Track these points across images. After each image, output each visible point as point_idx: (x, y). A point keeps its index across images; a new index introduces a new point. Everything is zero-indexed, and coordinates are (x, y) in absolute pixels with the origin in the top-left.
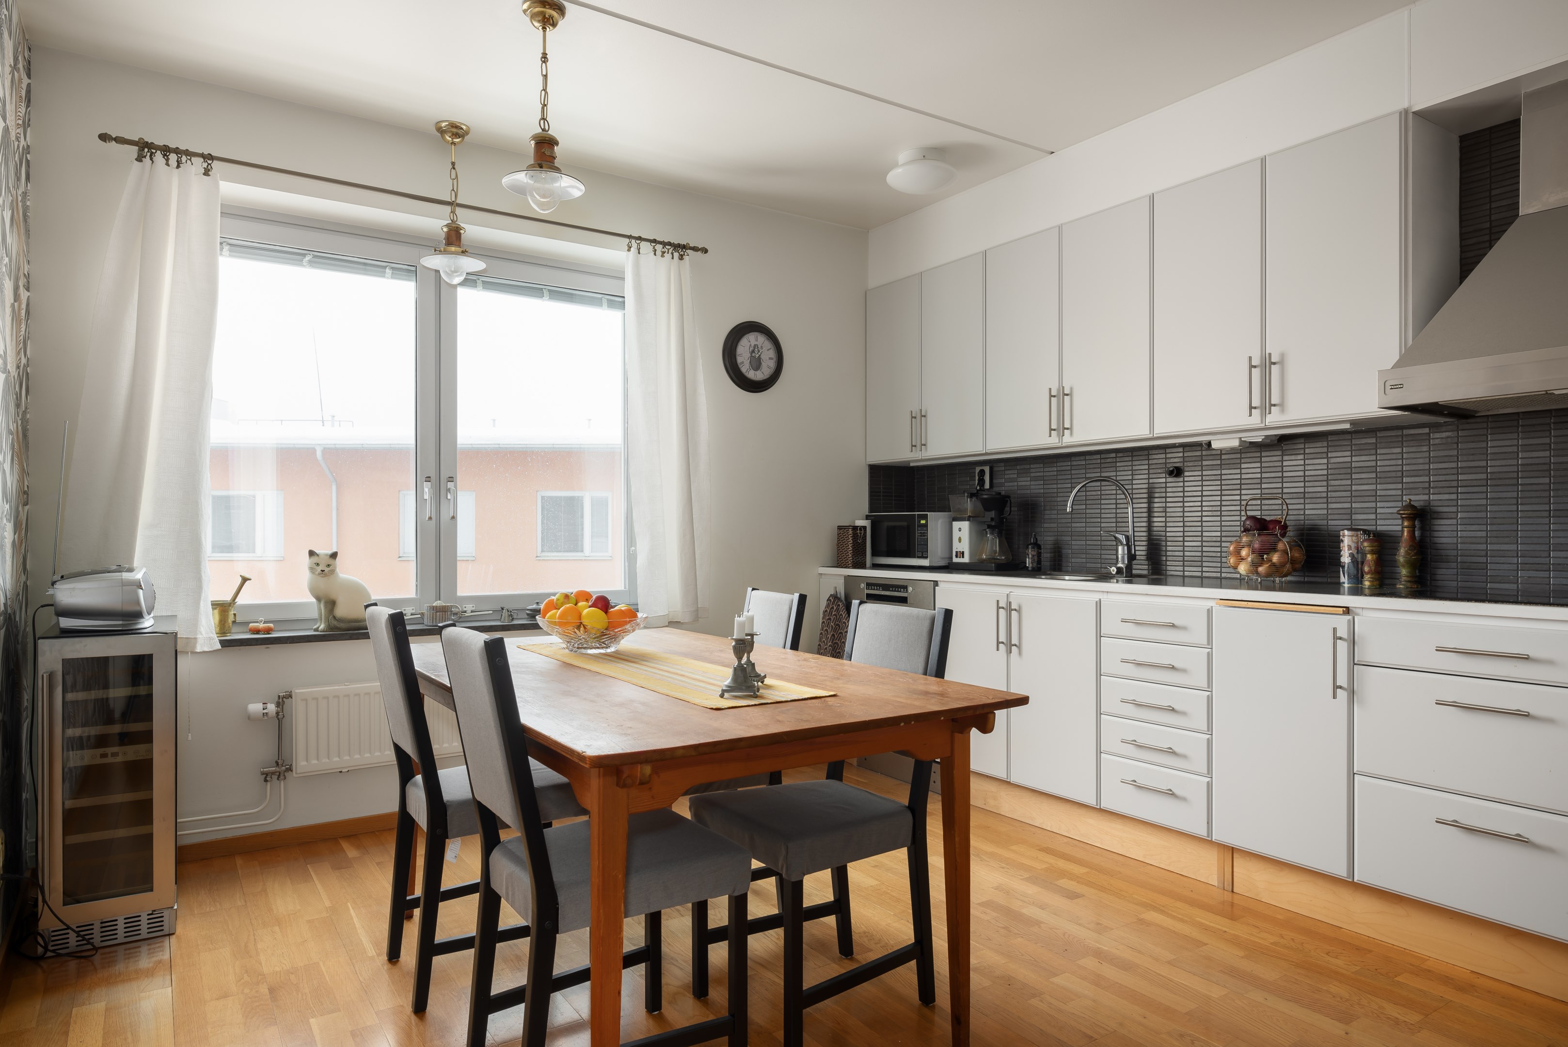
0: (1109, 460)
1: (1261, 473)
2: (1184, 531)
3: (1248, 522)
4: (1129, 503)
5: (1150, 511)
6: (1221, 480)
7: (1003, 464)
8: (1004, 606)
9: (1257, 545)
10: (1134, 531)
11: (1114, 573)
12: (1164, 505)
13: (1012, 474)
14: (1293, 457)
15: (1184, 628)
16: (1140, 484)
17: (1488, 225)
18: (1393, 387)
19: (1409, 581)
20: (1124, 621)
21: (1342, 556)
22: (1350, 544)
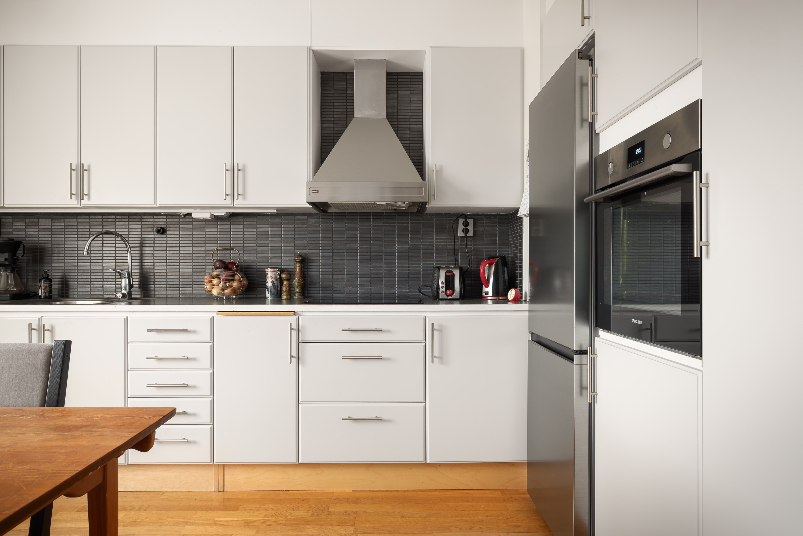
0: (109, 220)
1: (218, 234)
2: (167, 269)
3: (217, 264)
4: (129, 251)
5: (142, 256)
6: (192, 237)
7: (11, 217)
8: (36, 327)
9: (223, 277)
10: (132, 269)
11: (120, 297)
12: (153, 252)
13: (21, 225)
14: (237, 226)
15: (194, 332)
16: (134, 237)
17: (332, 119)
18: (313, 191)
19: (300, 295)
20: (149, 331)
21: (267, 282)
22: (272, 275)
